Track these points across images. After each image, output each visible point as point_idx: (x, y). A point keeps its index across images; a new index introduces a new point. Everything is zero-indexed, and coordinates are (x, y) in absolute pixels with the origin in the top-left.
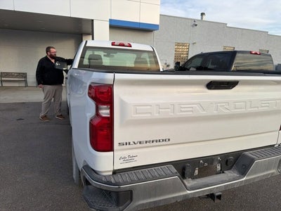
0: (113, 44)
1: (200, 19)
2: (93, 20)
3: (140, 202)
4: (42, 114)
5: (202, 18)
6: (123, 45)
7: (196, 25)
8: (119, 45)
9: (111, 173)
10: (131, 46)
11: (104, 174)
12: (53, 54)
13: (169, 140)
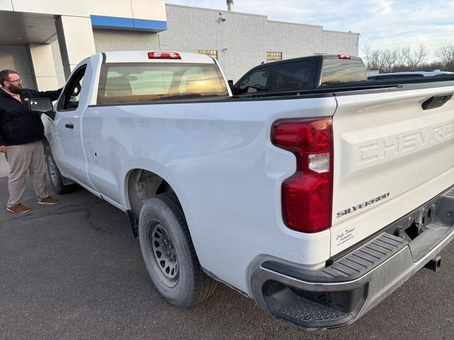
0: (151, 56)
1: (227, 10)
2: (58, 18)
4: (12, 202)
5: (229, 9)
6: (168, 57)
7: (224, 20)
8: (162, 57)
9: (324, 264)
10: (179, 58)
11: (316, 268)
12: (16, 84)
13: (388, 194)
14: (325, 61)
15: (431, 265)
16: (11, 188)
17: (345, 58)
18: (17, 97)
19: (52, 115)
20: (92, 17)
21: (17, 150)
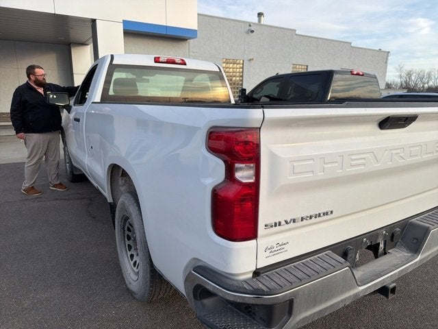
0: (157, 60)
1: (257, 22)
2: (94, 21)
3: (302, 315)
4: (26, 185)
5: (259, 21)
6: (174, 62)
7: (252, 31)
8: (168, 62)
9: (251, 275)
10: (185, 64)
11: (242, 278)
12: (40, 78)
13: (332, 212)
14: (336, 76)
15: (384, 291)
16: (27, 172)
17: (358, 74)
18: (41, 90)
19: (69, 108)
20: (124, 22)
21: (35, 138)
